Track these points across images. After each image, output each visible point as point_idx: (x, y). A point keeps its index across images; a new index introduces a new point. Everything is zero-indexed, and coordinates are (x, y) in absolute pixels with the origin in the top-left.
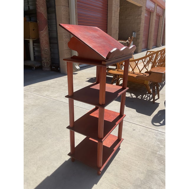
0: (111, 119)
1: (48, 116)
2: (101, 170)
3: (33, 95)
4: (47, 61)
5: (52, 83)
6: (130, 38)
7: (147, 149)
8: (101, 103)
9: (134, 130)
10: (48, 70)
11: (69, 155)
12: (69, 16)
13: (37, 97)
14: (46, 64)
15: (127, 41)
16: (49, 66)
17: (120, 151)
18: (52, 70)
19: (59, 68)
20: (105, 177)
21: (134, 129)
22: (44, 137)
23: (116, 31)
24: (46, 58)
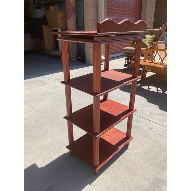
0: (116, 113)
1: (61, 105)
2: (97, 169)
3: (53, 83)
4: (74, 51)
5: (75, 73)
6: (163, 25)
7: (161, 153)
8: (95, 91)
9: (150, 129)
10: (74, 60)
11: (67, 147)
12: (97, 2)
13: (57, 85)
14: (72, 54)
15: (160, 29)
16: (75, 56)
17: (127, 151)
18: (78, 60)
19: (84, 59)
20: (102, 178)
21: (151, 127)
22: (51, 125)
23: (152, 19)
24: (72, 48)
